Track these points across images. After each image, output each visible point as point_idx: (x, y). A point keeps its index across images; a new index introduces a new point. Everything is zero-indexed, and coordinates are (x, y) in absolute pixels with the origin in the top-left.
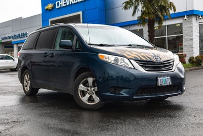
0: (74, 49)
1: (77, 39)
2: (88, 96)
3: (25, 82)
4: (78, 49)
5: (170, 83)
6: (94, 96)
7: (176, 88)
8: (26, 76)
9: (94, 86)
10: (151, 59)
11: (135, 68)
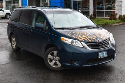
0: (45, 30)
1: (46, 24)
2: (54, 62)
3: (12, 42)
4: (47, 30)
5: (107, 56)
6: (58, 62)
7: (110, 57)
8: (13, 38)
9: (57, 56)
10: (95, 41)
11: (84, 48)
